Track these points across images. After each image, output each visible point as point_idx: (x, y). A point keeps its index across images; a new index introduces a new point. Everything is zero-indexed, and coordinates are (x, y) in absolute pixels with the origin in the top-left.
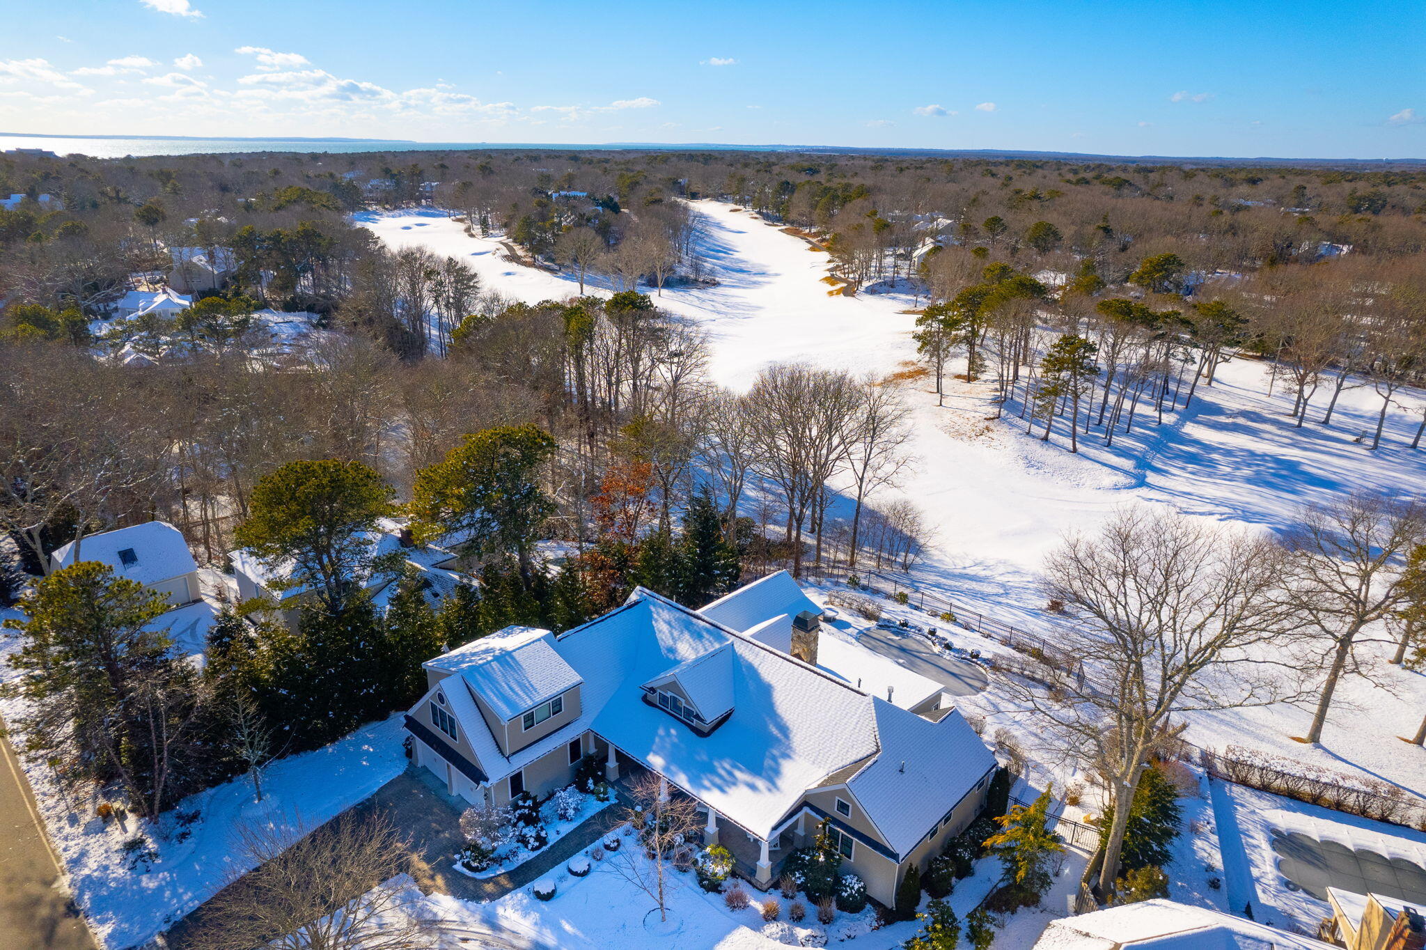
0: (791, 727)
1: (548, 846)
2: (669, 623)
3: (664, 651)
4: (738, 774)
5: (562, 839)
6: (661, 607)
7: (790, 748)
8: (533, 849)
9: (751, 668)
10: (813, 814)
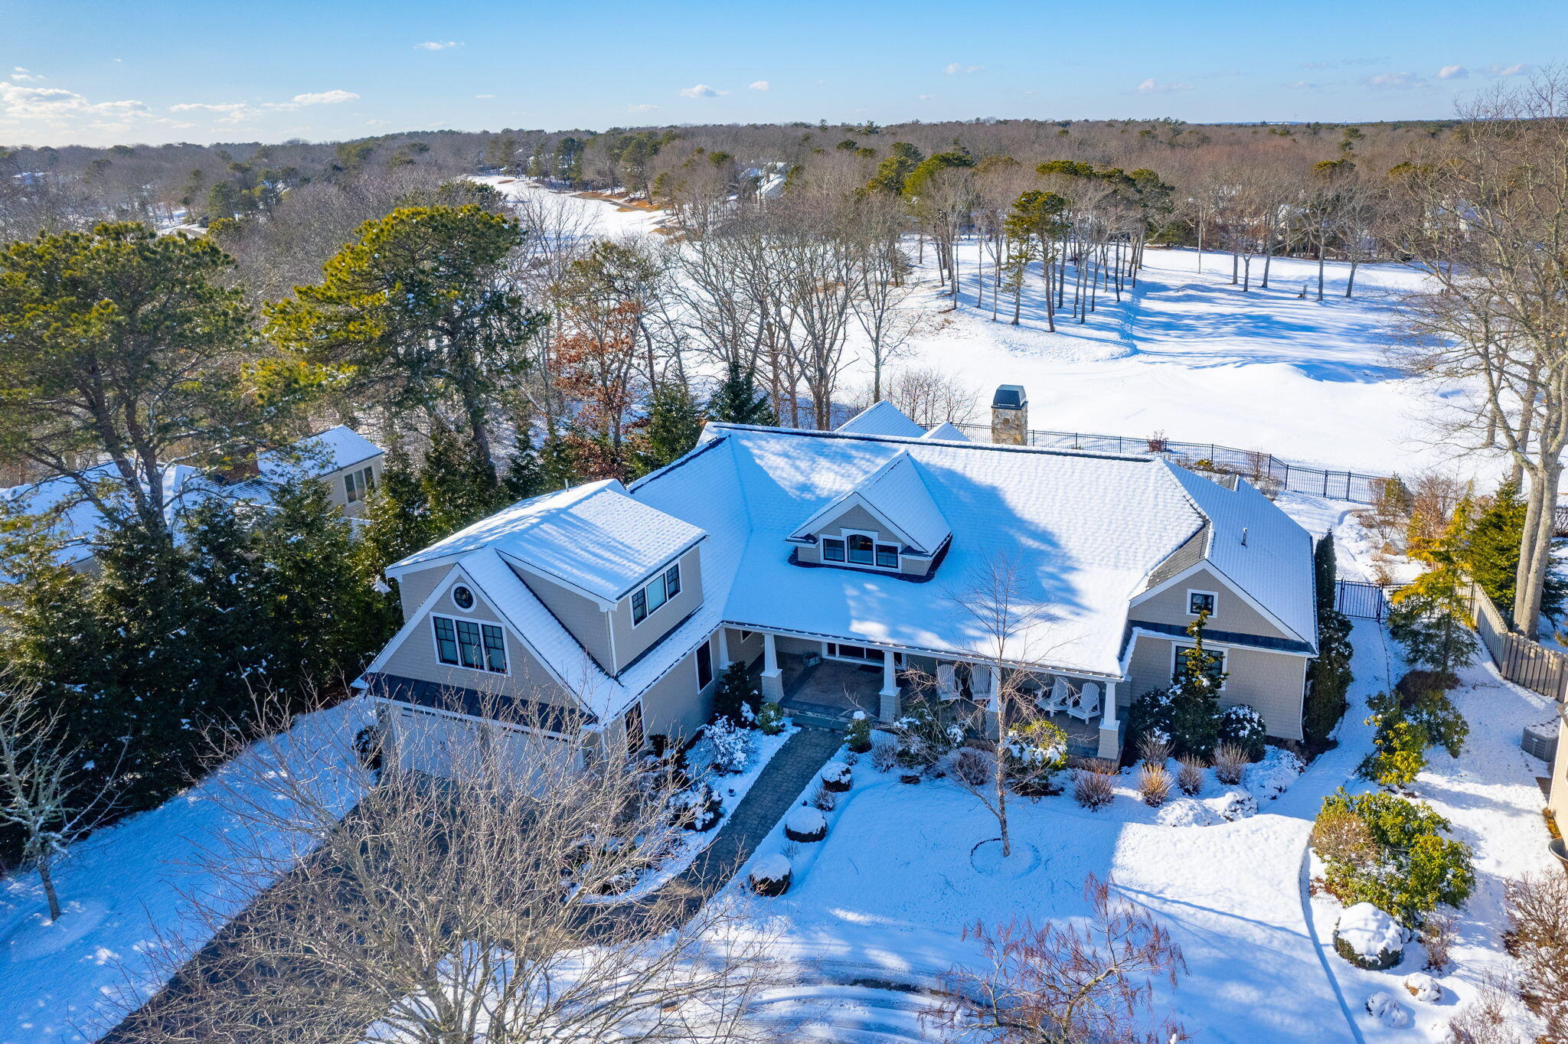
0: (1056, 531)
1: (728, 816)
2: (786, 455)
3: (794, 493)
4: (1014, 609)
5: (745, 802)
6: (761, 438)
7: (1070, 558)
8: (707, 827)
9: (950, 474)
10: (1152, 634)
